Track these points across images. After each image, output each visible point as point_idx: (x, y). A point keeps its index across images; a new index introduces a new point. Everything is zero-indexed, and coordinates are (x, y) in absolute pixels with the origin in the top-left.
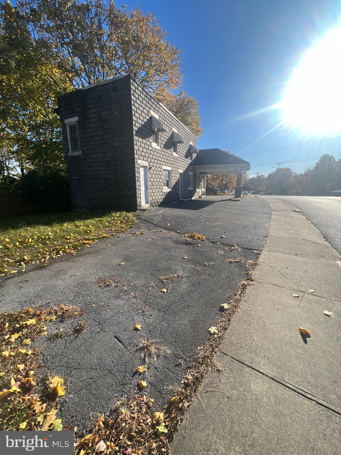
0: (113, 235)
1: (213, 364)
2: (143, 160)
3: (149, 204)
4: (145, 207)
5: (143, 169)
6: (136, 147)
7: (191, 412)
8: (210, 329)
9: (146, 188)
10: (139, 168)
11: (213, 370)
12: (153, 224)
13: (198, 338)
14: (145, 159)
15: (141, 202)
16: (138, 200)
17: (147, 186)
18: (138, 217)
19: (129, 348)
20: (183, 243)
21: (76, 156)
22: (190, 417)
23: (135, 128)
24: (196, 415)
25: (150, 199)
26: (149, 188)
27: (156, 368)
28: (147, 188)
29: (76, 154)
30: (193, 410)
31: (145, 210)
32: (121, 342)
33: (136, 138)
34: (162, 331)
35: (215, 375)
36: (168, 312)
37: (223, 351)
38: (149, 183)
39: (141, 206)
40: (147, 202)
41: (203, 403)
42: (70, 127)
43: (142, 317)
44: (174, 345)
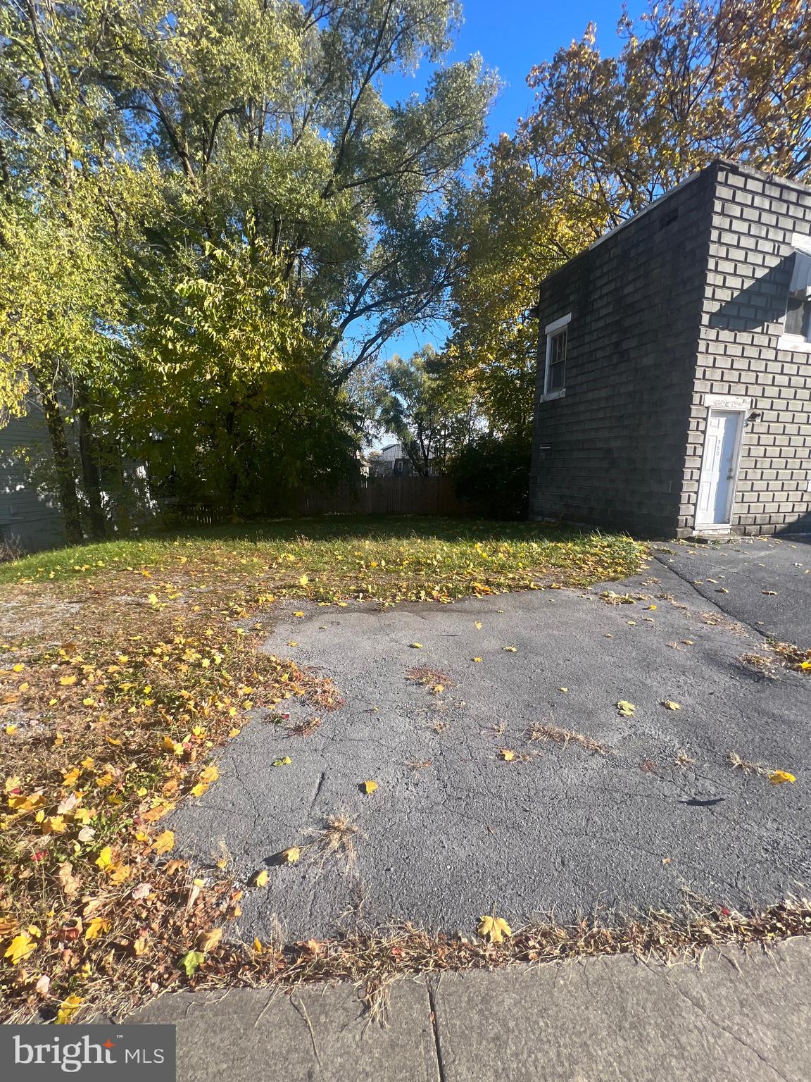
0: (550, 587)
1: (377, 982)
2: (729, 393)
3: (728, 526)
4: (711, 532)
5: (723, 420)
6: (701, 360)
7: (237, 998)
8: (489, 920)
9: (727, 476)
10: (705, 419)
11: (362, 993)
12: (692, 583)
13: (435, 907)
14: (741, 389)
15: (694, 516)
16: (686, 510)
17: (731, 470)
18: (660, 556)
19: (317, 808)
20: (731, 665)
21: (554, 401)
22: (226, 1003)
23: (710, 307)
24: (235, 1012)
25: (736, 509)
26: (739, 474)
27: (304, 877)
28: (730, 478)
29: (554, 396)
30: (241, 999)
31: (702, 541)
32: (319, 789)
33: (707, 334)
34: (394, 828)
35: (350, 1004)
36: (453, 803)
37: (439, 990)
38: (740, 462)
39: (693, 528)
40: (721, 518)
41: (266, 1013)
42: (554, 340)
43: (399, 776)
44: (379, 870)
